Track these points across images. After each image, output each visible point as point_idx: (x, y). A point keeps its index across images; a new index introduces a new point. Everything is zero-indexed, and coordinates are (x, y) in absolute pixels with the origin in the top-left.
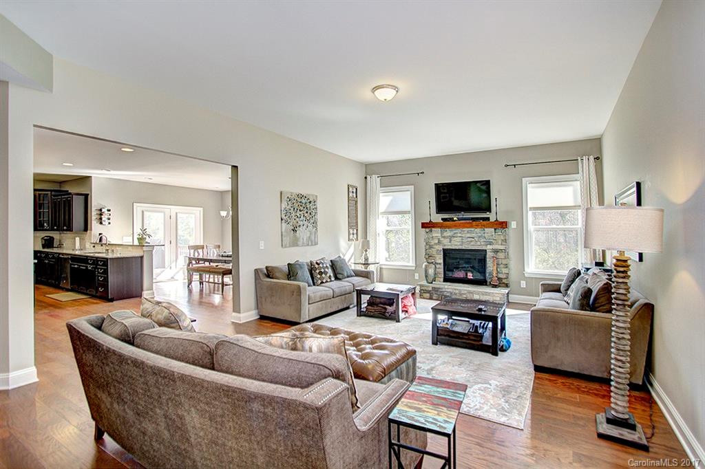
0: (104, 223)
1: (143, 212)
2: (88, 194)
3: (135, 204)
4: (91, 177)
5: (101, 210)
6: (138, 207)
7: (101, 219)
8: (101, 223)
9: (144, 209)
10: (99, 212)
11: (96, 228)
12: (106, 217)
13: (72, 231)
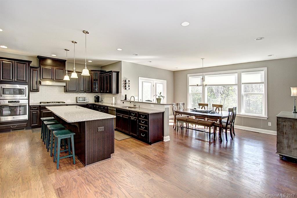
0: (127, 89)
1: (142, 82)
2: (119, 72)
3: (139, 77)
4: (121, 61)
5: (126, 81)
6: (141, 79)
7: (126, 86)
8: (126, 89)
9: (143, 80)
10: (125, 83)
11: (123, 92)
12: (128, 85)
13: (112, 93)
